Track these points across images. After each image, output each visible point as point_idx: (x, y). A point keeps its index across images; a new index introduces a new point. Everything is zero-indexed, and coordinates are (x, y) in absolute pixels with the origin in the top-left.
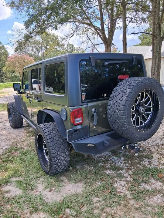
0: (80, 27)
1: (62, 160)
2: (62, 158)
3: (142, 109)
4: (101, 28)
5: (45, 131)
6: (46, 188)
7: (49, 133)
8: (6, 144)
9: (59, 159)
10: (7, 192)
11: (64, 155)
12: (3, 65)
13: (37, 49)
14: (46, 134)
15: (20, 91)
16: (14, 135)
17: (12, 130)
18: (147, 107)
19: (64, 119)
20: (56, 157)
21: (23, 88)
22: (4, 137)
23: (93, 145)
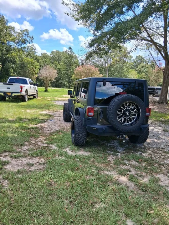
0: (143, 44)
1: (81, 136)
2: (82, 135)
3: (128, 113)
4: (163, 45)
5: (75, 119)
6: (70, 150)
7: (77, 120)
8: (57, 128)
9: (80, 135)
10: (51, 147)
11: (83, 134)
12: (73, 73)
13: (104, 60)
14: (75, 120)
15: (72, 96)
16: (64, 125)
17: (64, 122)
18: (133, 113)
19: (85, 113)
20: (78, 133)
21: (74, 94)
22: (58, 125)
23: (96, 129)
